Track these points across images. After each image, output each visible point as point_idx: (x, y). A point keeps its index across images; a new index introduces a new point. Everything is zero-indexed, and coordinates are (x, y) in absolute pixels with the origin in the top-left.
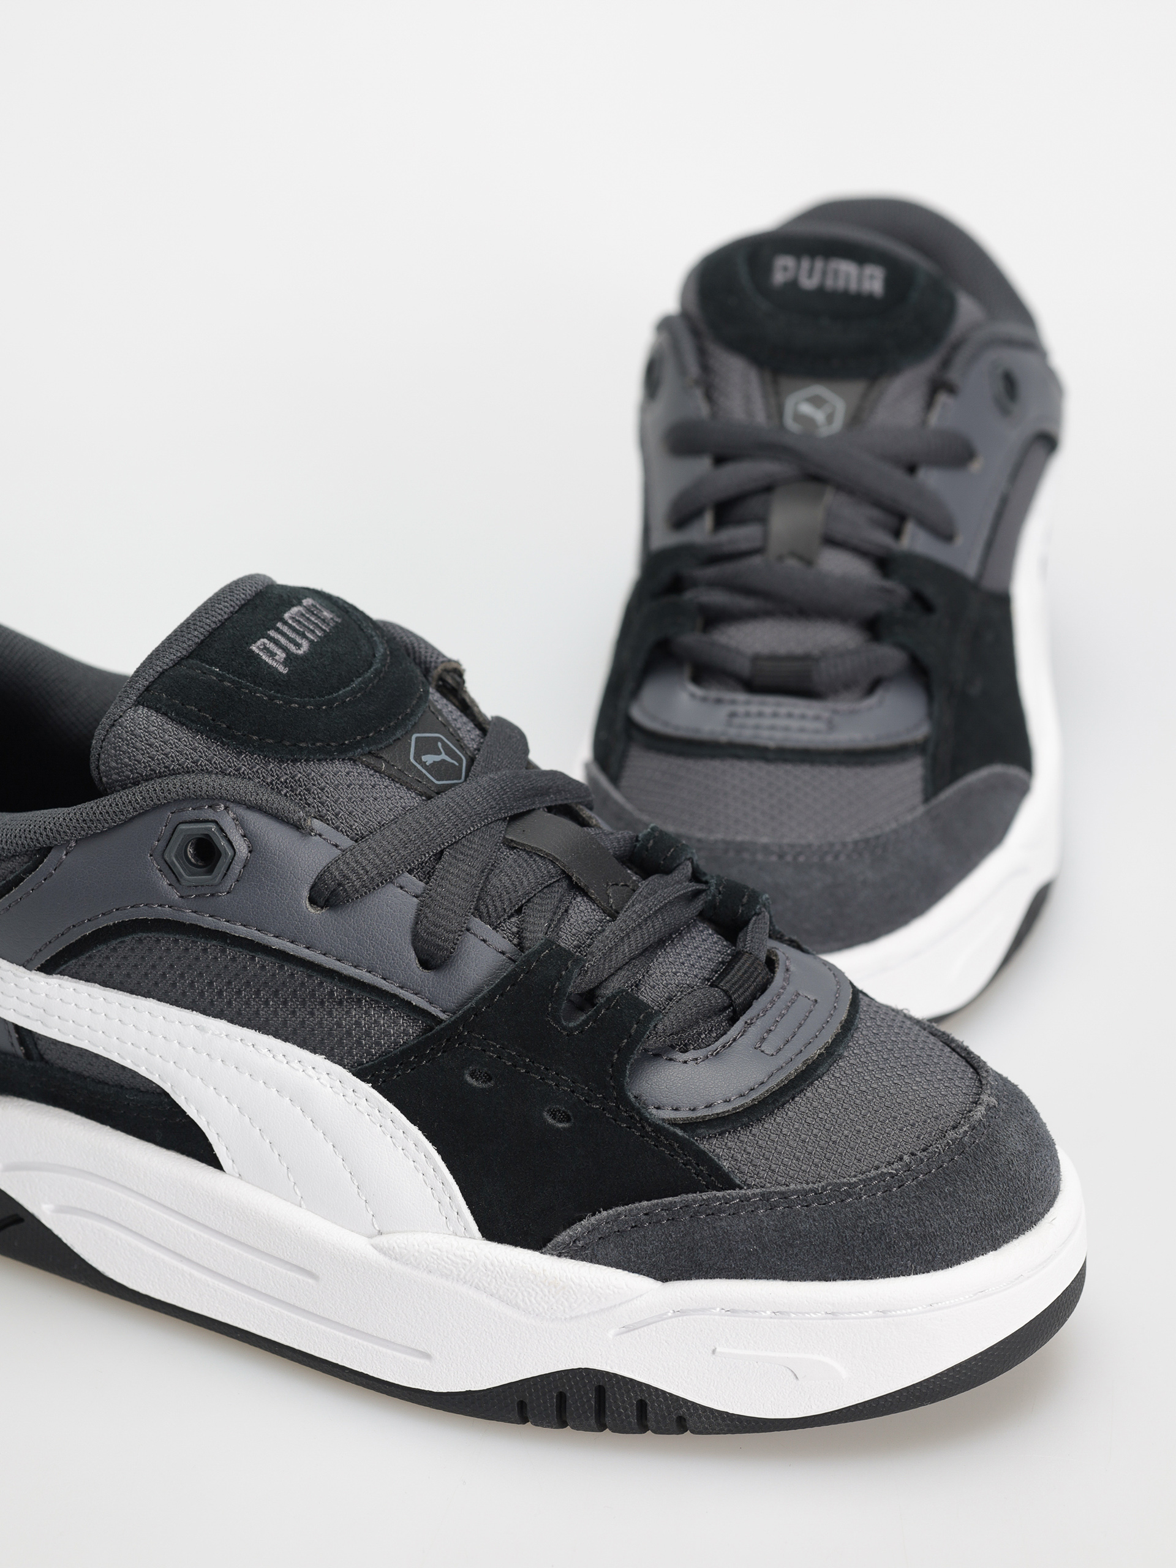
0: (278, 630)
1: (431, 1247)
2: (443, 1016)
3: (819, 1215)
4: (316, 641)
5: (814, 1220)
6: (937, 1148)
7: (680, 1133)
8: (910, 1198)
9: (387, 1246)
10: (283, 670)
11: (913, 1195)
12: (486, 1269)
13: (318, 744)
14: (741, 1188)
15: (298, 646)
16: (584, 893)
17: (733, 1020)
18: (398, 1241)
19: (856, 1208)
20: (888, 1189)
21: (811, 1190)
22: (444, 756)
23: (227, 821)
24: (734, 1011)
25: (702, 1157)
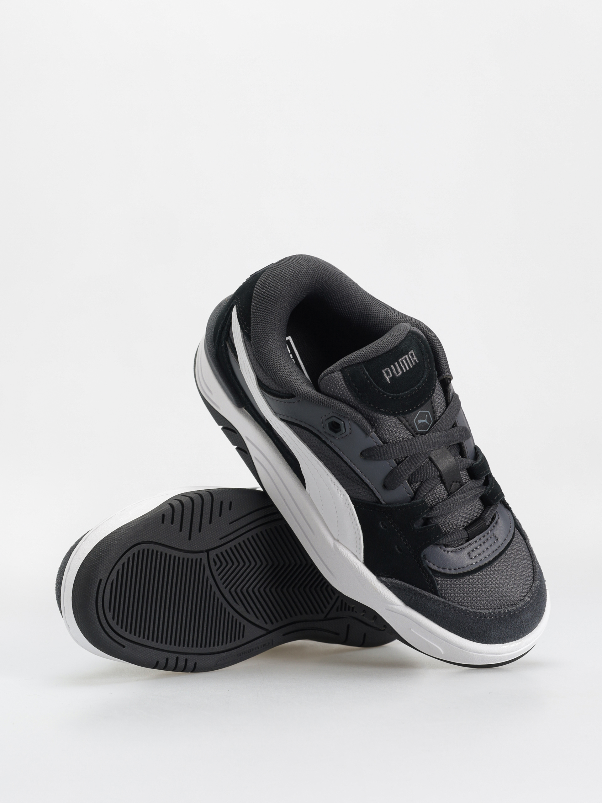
0: (395, 367)
1: (348, 557)
2: (383, 502)
3: (456, 615)
4: (405, 372)
5: (454, 616)
6: (502, 611)
7: (430, 572)
8: (485, 623)
9: (337, 547)
10: (389, 382)
11: (486, 622)
12: (360, 573)
13: (386, 411)
14: (439, 596)
15: (398, 373)
16: (444, 483)
17: (467, 541)
18: (341, 548)
19: (468, 619)
20: (480, 617)
21: (458, 608)
22: (426, 421)
23: (347, 424)
24: (469, 539)
25: (433, 582)
